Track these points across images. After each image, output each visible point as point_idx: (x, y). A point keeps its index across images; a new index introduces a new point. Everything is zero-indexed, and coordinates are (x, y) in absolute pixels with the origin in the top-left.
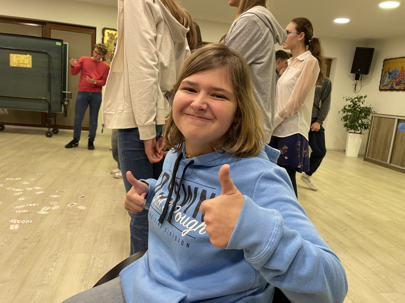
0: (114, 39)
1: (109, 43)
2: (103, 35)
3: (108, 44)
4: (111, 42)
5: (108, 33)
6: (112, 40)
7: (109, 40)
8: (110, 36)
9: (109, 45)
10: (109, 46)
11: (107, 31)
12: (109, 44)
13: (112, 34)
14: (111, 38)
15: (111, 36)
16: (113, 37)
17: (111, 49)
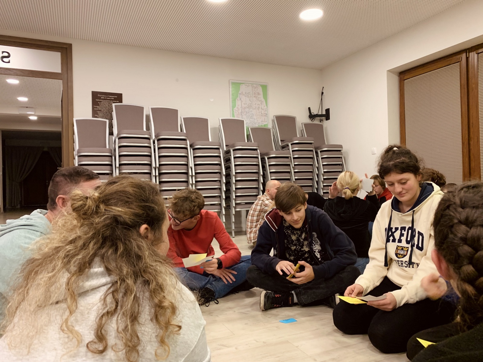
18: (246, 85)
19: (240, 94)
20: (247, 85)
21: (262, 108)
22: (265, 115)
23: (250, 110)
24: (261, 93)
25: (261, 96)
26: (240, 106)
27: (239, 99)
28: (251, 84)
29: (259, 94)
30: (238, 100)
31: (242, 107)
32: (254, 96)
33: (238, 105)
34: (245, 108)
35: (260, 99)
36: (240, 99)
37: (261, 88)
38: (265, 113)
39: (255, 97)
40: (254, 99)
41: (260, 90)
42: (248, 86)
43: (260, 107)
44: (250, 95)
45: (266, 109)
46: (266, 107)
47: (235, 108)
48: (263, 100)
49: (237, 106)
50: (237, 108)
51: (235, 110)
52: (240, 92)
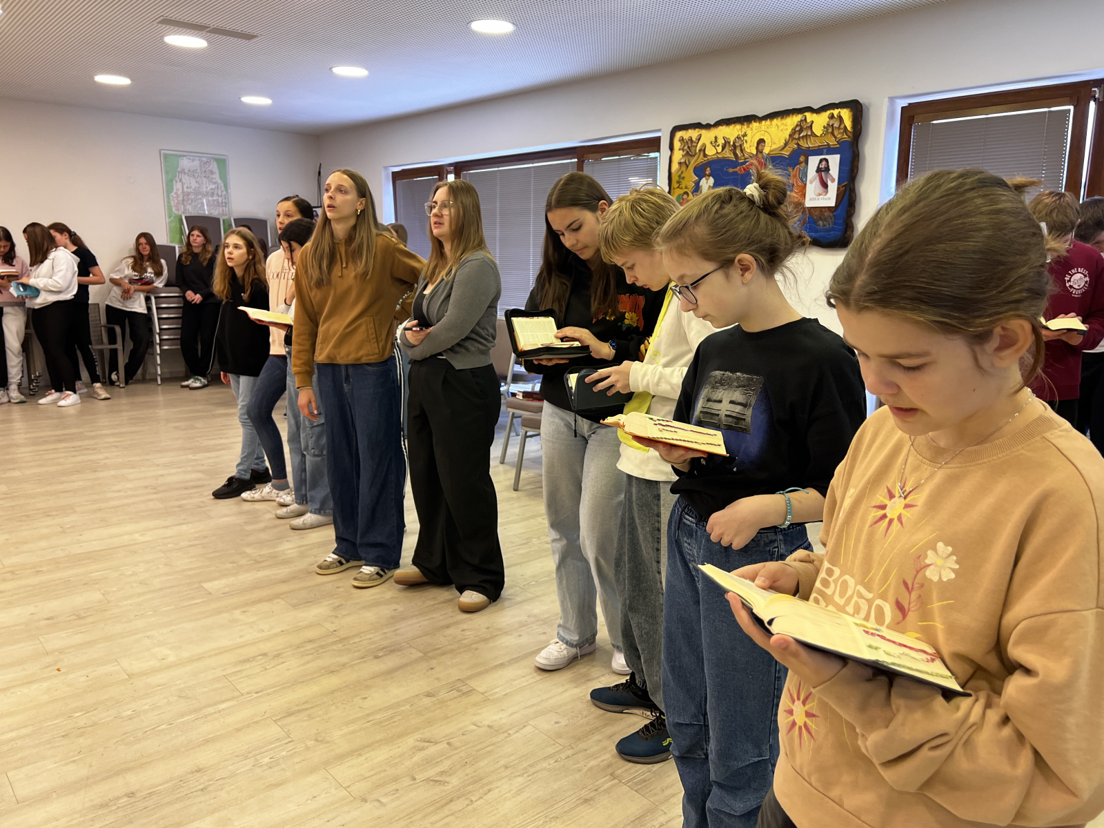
0: (696, 153)
1: (684, 168)
2: (671, 148)
3: (680, 172)
4: (687, 166)
5: (682, 140)
6: (691, 158)
7: (682, 161)
8: (686, 148)
9: (682, 176)
10: (683, 178)
11: (679, 134)
12: (682, 173)
13: (691, 139)
14: (688, 152)
15: (688, 147)
16: (693, 149)
17: (686, 188)
18: (190, 159)
19: (180, 172)
20: (192, 158)
21: (218, 194)
22: (224, 204)
23: (198, 197)
24: (216, 170)
25: (217, 177)
26: (180, 191)
27: (178, 180)
28: (198, 157)
29: (212, 172)
30: (176, 182)
31: (183, 192)
32: (203, 175)
33: (178, 190)
34: (189, 194)
35: (215, 180)
36: (181, 180)
37: (215, 163)
38: (224, 201)
39: (205, 177)
40: (205, 180)
41: (214, 166)
42: (193, 160)
43: (216, 192)
44: (196, 175)
45: (225, 195)
46: (224, 193)
47: (173, 194)
48: (219, 181)
49: (175, 191)
50: (176, 193)
51: (172, 196)
52: (179, 169)
